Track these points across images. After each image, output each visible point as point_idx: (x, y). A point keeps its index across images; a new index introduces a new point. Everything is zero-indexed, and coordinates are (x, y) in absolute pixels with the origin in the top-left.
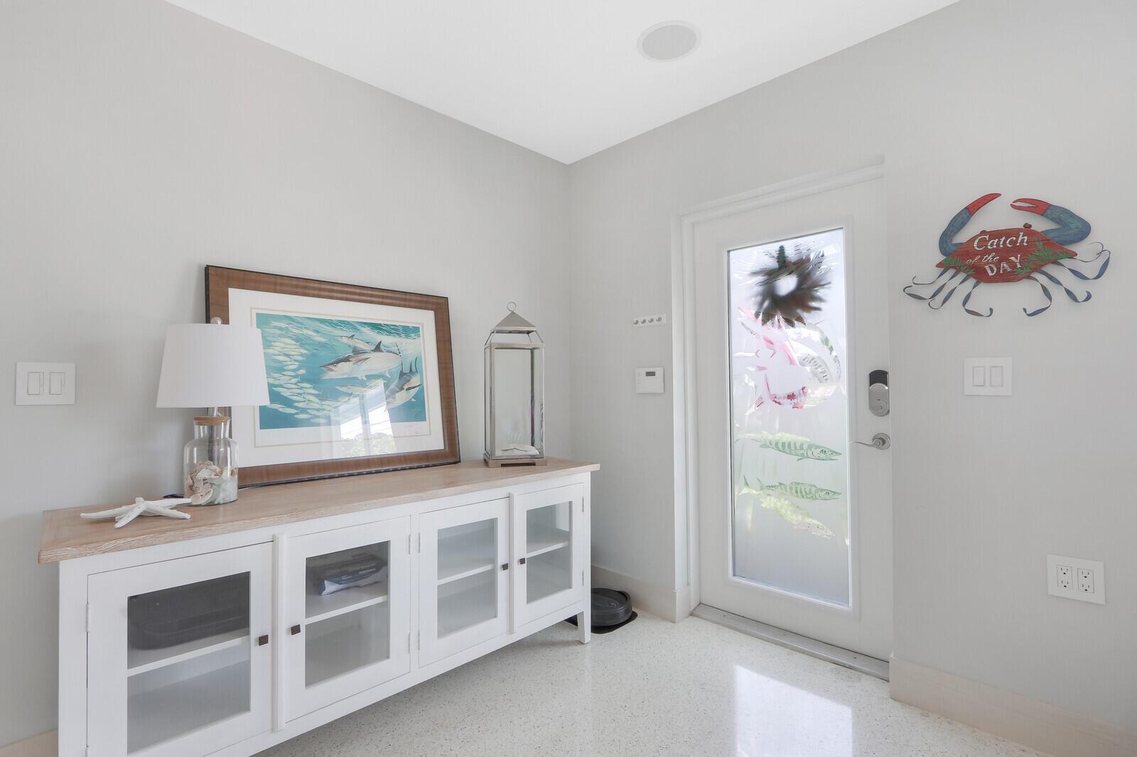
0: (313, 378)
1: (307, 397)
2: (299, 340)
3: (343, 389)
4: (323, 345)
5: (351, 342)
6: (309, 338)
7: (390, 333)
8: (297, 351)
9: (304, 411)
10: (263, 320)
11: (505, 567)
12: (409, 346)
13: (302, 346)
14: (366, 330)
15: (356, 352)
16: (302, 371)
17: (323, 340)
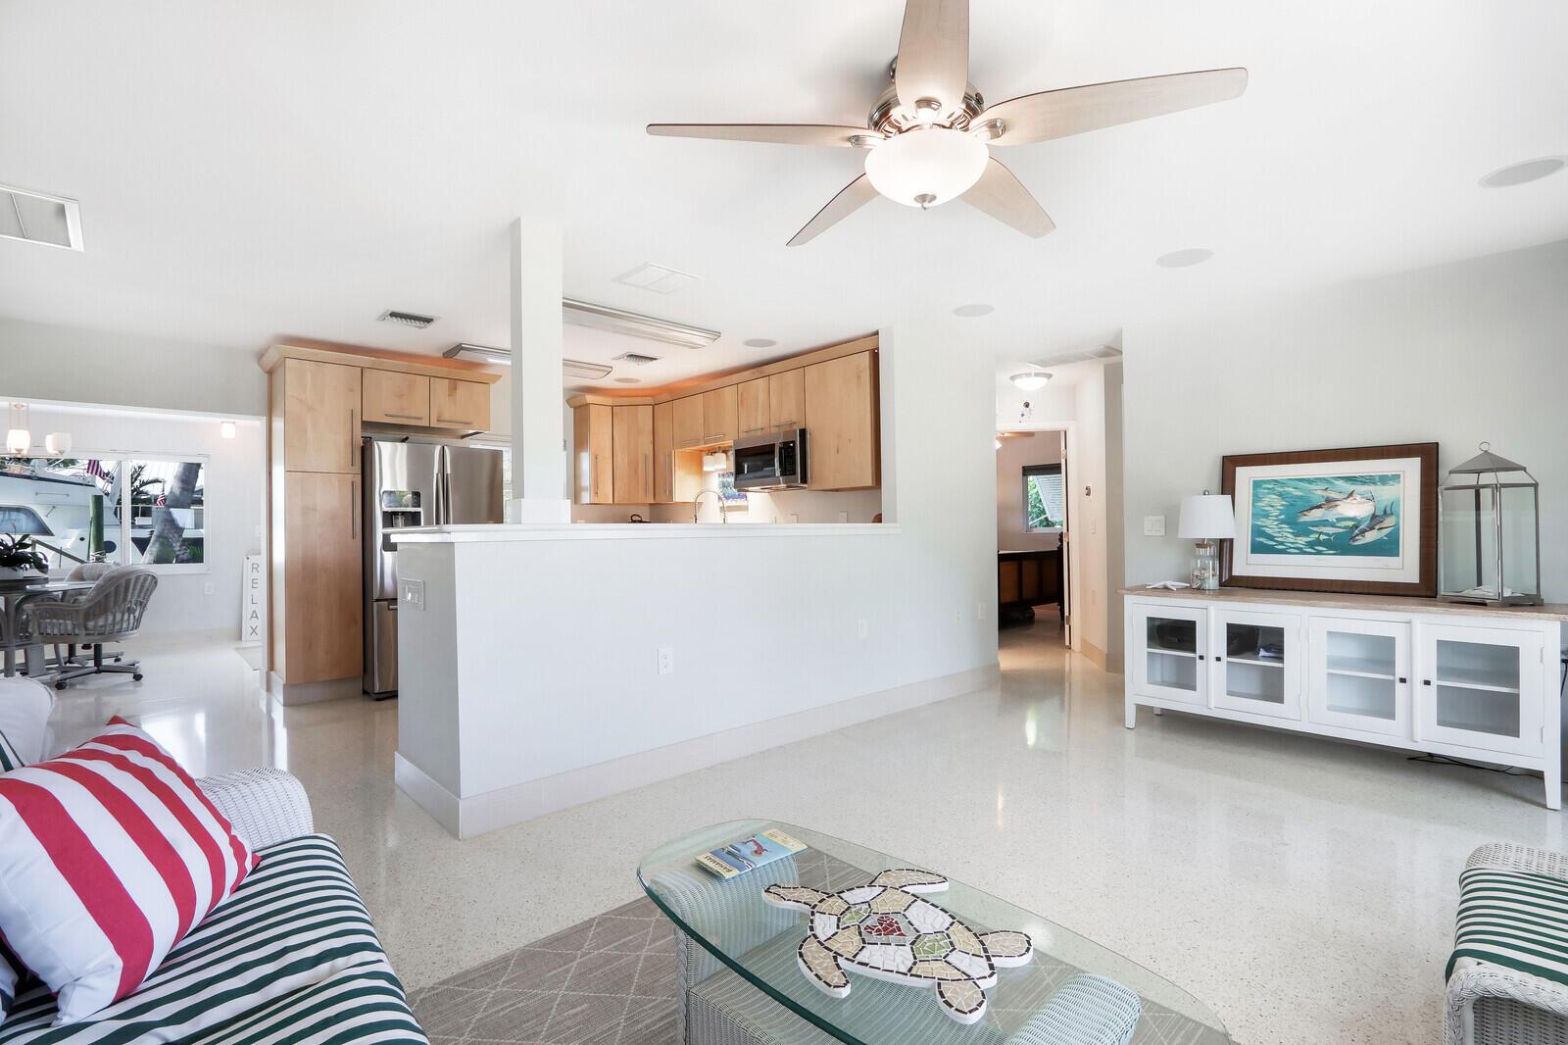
0: (1291, 522)
1: (1286, 535)
2: (1280, 495)
3: (1315, 529)
4: (1300, 497)
5: (1325, 494)
6: (1288, 493)
7: (1364, 483)
8: (1278, 503)
9: (1282, 543)
10: (1257, 484)
11: (1403, 680)
12: (1385, 494)
13: (1283, 499)
14: (1340, 483)
15: (1329, 501)
16: (1283, 517)
17: (1301, 494)
